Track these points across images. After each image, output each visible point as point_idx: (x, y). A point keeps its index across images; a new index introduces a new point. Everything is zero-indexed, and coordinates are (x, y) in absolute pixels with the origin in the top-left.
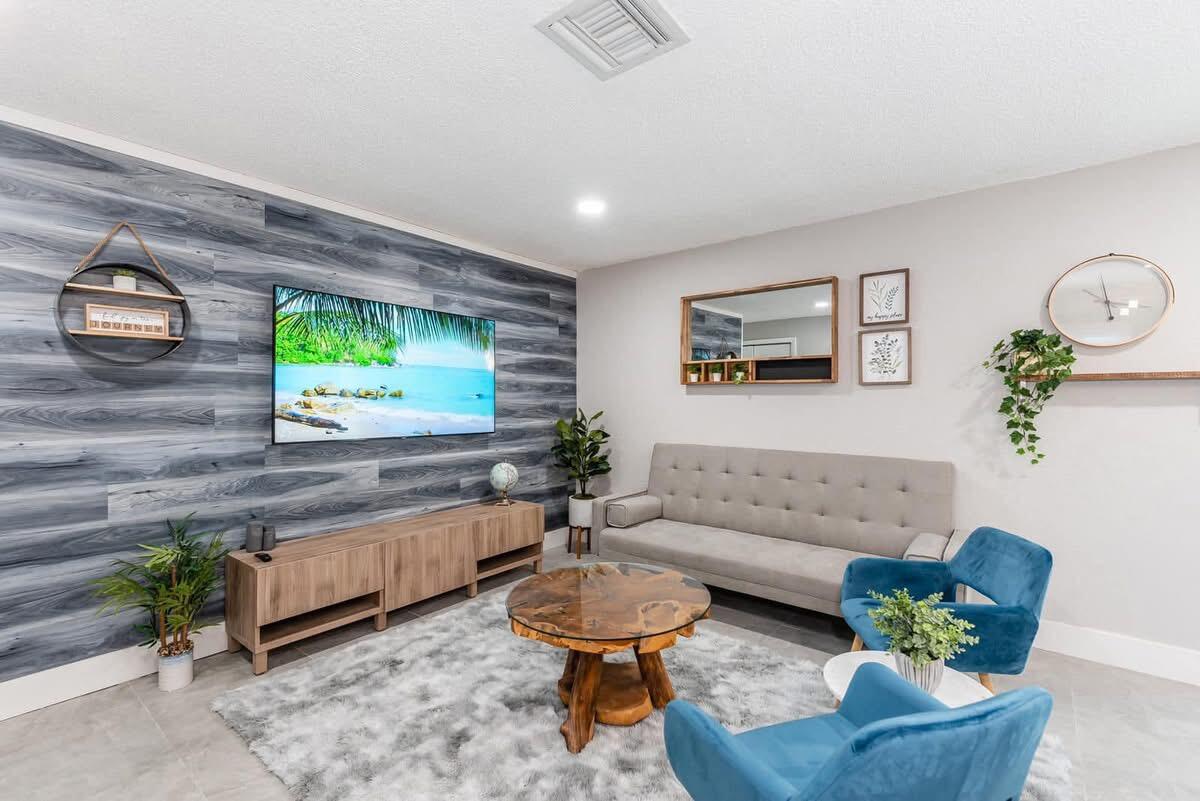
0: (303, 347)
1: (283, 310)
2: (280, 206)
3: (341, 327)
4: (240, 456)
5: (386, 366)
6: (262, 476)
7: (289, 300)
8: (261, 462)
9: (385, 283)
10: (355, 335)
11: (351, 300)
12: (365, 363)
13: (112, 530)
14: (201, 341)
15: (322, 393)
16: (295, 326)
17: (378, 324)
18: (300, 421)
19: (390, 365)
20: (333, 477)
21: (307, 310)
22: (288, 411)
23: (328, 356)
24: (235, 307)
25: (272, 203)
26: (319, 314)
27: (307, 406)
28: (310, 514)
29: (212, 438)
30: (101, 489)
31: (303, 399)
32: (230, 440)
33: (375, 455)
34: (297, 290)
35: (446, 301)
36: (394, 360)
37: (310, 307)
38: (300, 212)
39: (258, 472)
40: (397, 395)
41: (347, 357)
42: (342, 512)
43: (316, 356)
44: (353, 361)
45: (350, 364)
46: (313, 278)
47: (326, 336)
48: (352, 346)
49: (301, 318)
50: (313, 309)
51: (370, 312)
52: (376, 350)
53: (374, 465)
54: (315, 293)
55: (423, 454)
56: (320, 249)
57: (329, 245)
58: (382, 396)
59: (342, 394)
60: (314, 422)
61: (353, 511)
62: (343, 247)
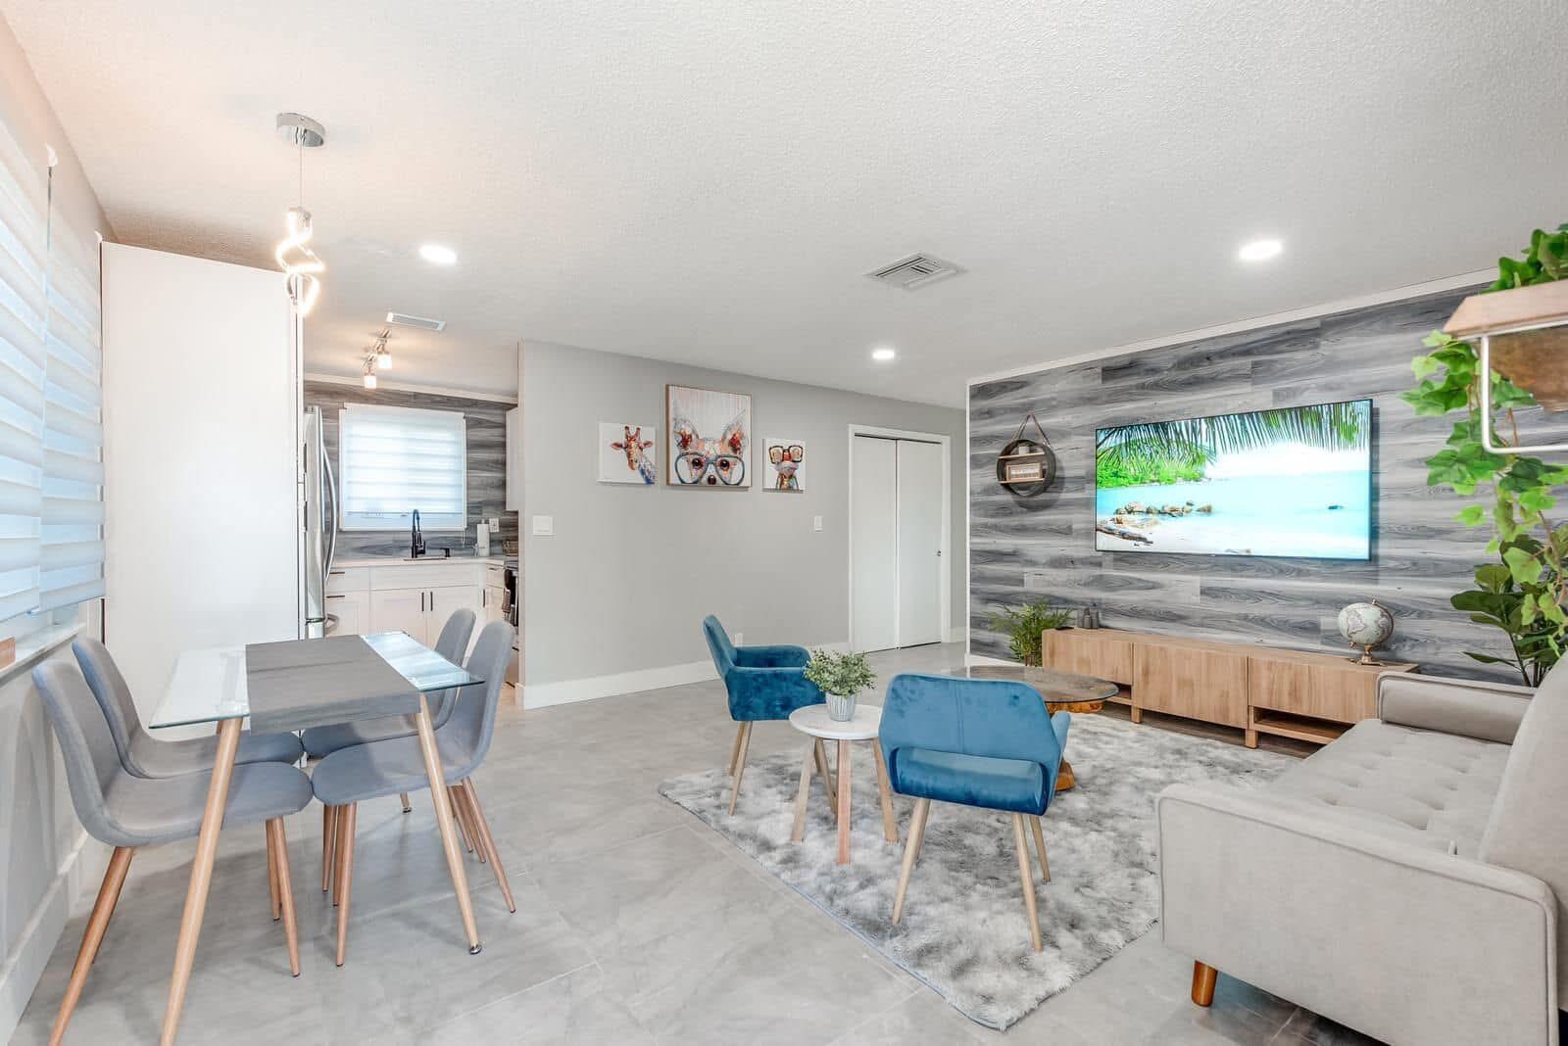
0: (1116, 474)
1: (1101, 447)
2: (1112, 364)
3: (1148, 452)
4: (1086, 558)
5: (1192, 481)
6: (1101, 576)
7: (1106, 438)
8: (1099, 565)
9: (1209, 395)
10: (1160, 457)
11: (1156, 425)
12: (1170, 482)
13: (1025, 593)
14: (1063, 478)
15: (1130, 512)
16: (1110, 458)
17: (1184, 441)
18: (1113, 534)
19: (1197, 481)
20: (1154, 586)
21: (1118, 443)
22: (1105, 526)
23: (1136, 480)
24: (1083, 450)
25: (1106, 364)
26: (1128, 444)
27: (1119, 522)
28: (1135, 613)
29: (1071, 544)
30: (1020, 569)
31: (1115, 516)
32: (1081, 546)
33: (1195, 570)
34: (1111, 429)
35: (1292, 392)
36: (1202, 475)
37: (1121, 439)
38: (1126, 362)
39: (1097, 572)
40: (1208, 510)
41: (1153, 477)
42: (1162, 619)
43: (1126, 480)
44: (1158, 481)
45: (1156, 483)
46: (1136, 413)
47: (1134, 461)
48: (1158, 467)
49: (1114, 452)
50: (1124, 441)
51: (1176, 431)
52: (1182, 468)
53: (1196, 581)
54: (1125, 427)
55: (1256, 577)
56: (1143, 386)
57: (1150, 379)
58: (1187, 512)
59: (1148, 512)
60: (1123, 535)
61: (1173, 621)
62: (1165, 376)
